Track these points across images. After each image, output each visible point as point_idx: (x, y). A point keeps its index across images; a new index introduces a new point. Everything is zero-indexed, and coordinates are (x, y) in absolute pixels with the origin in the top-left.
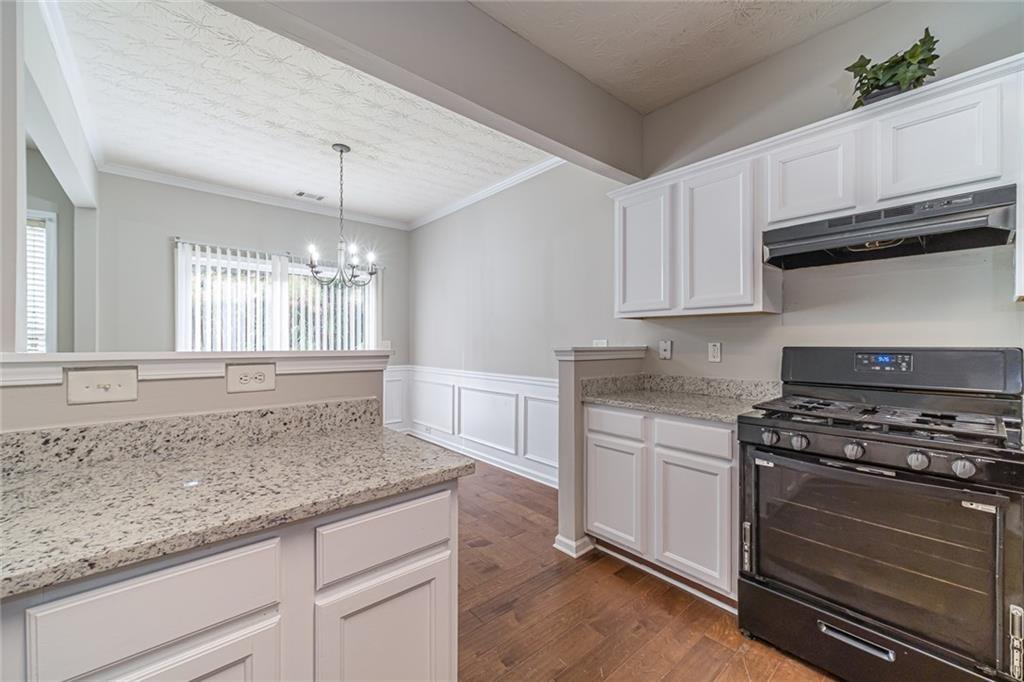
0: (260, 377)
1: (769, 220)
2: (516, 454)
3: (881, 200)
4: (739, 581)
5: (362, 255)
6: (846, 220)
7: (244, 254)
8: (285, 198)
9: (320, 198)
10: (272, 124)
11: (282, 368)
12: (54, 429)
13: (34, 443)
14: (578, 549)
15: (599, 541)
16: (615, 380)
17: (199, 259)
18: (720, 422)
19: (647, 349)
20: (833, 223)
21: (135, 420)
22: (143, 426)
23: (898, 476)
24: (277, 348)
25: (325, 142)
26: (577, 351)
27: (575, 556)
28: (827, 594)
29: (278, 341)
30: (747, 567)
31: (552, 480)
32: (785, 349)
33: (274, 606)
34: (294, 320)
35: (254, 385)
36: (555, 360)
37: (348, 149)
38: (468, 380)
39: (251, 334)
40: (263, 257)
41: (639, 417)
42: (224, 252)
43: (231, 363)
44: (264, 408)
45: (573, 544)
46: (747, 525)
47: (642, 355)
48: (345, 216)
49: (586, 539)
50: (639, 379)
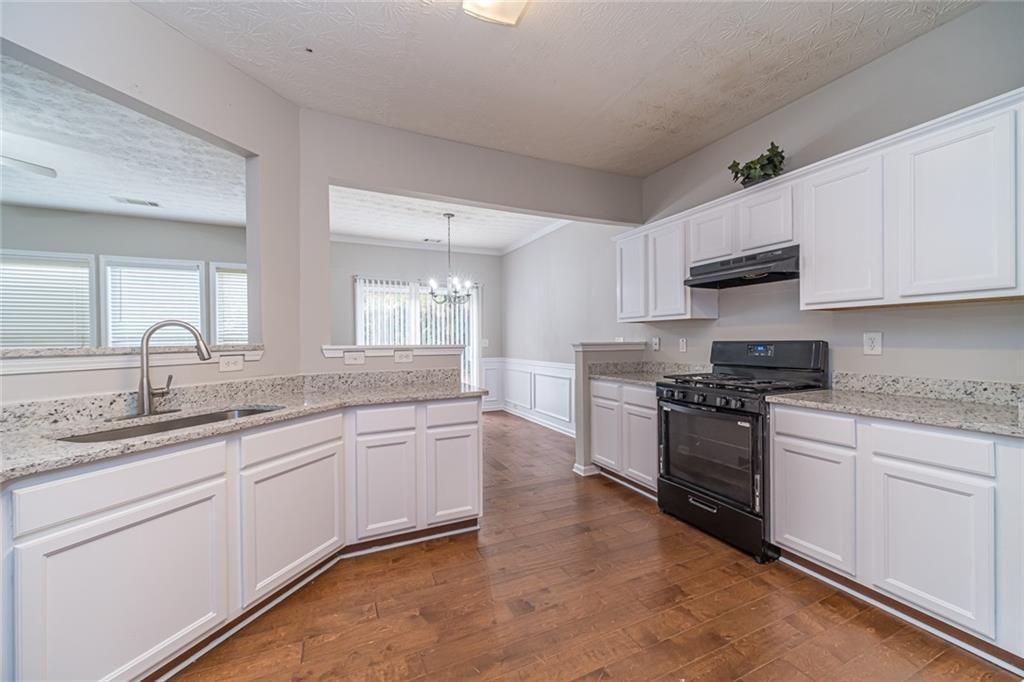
0: (407, 356)
1: (692, 260)
2: (570, 422)
3: (744, 250)
4: (659, 480)
5: (462, 282)
6: (727, 262)
7: (393, 283)
8: (419, 243)
9: (439, 241)
10: (409, 209)
11: (416, 352)
12: (341, 373)
13: (336, 378)
14: (585, 471)
15: (602, 469)
16: (616, 365)
17: (368, 288)
18: (650, 386)
19: (646, 344)
20: (723, 263)
21: (365, 372)
22: (367, 375)
23: (717, 411)
24: (413, 343)
25: (439, 214)
26: (583, 345)
27: (582, 474)
28: (692, 481)
29: (414, 340)
30: (662, 471)
31: (571, 432)
32: (714, 342)
33: (414, 429)
34: (424, 324)
35: (404, 360)
36: (573, 350)
37: (453, 215)
38: (540, 367)
39: (397, 334)
40: (404, 284)
41: (616, 386)
42: (382, 283)
43: (397, 350)
44: (409, 370)
45: (583, 468)
46: (662, 446)
47: (643, 347)
48: (452, 250)
49: (593, 467)
50: (638, 364)
